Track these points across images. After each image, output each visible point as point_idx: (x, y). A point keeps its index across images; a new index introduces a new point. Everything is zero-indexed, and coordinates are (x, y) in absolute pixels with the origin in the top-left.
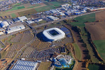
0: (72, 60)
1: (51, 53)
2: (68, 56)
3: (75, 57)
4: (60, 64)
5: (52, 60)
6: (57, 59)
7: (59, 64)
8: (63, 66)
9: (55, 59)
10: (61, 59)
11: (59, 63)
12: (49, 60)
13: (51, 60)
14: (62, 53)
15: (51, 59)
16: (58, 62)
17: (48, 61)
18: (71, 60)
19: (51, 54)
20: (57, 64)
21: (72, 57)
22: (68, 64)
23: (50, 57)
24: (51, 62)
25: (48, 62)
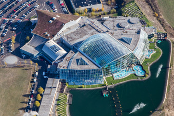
0: (150, 37)
1: (15, 18)
2: (121, 20)
4: (91, 66)
5: (35, 53)
7: (85, 67)
9: (52, 43)
10: (89, 39)
11: (83, 63)
15: (29, 48)
16: (77, 56)
17: (12, 60)
19: (16, 23)
21: (144, 23)
24: (37, 67)
25: (14, 66)
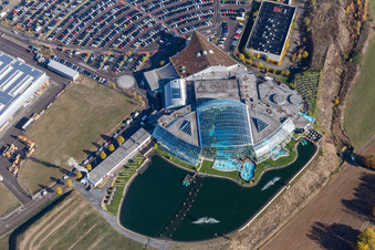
0: (297, 131)
1: (174, 30)
2: (282, 91)
3: (336, 114)
4: (192, 140)
5: (154, 86)
6: (190, 88)
7: (185, 137)
8: (210, 153)
9: (181, 84)
10: (222, 101)
12: (139, 77)
13: (146, 87)
14: (252, 51)
15: (153, 77)
16: (190, 117)
17: (127, 82)
18: (289, 127)
19: (170, 36)
20: (175, 130)
21: (308, 107)
22: (248, 154)
23: (154, 64)
25: (123, 92)
